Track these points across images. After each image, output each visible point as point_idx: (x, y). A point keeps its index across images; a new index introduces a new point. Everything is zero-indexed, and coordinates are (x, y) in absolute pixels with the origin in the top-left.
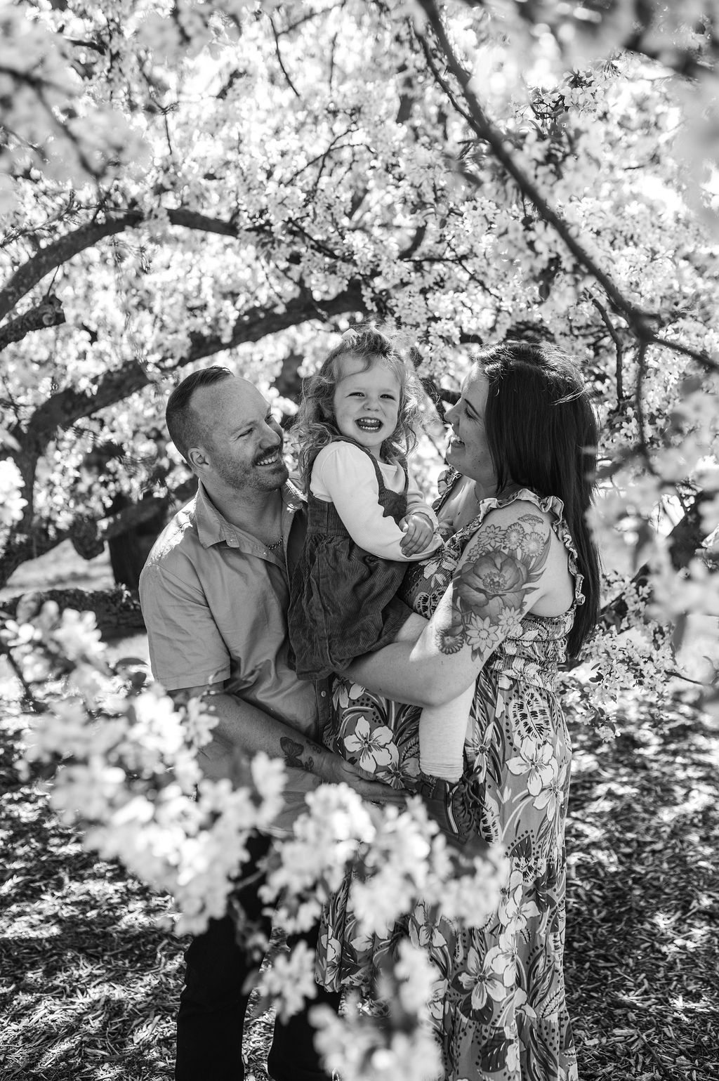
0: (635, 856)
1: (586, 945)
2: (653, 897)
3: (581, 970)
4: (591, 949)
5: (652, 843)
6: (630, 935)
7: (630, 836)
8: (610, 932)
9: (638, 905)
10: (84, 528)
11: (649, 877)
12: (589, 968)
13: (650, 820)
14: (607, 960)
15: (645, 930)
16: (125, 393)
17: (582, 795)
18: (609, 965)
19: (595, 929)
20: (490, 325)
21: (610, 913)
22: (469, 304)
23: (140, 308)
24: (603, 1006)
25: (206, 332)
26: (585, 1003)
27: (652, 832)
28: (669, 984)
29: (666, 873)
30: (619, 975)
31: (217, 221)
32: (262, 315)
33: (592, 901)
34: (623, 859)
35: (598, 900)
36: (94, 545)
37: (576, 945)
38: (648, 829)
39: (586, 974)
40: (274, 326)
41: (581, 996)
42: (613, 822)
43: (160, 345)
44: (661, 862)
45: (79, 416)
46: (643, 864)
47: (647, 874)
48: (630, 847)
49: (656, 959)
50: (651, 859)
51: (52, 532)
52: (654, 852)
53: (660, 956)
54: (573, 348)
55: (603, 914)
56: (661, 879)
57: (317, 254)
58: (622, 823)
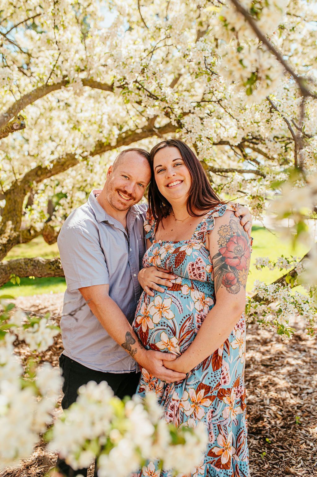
0: (299, 395)
1: (273, 440)
2: (307, 416)
3: (269, 453)
4: (275, 442)
5: (307, 389)
6: (295, 436)
7: (296, 384)
8: (285, 434)
9: (299, 420)
10: (48, 230)
11: (305, 406)
12: (274, 452)
13: (306, 377)
14: (283, 449)
15: (302, 434)
16: (66, 168)
17: (274, 363)
18: (283, 451)
19: (277, 432)
20: (234, 135)
21: (286, 424)
22: (224, 125)
23: (74, 129)
24: (280, 473)
25: (104, 140)
26: (271, 470)
27: (307, 383)
28: (313, 463)
29: (313, 405)
30: (289, 457)
31: (105, 84)
32: (130, 133)
33: (277, 417)
34: (293, 396)
35: (279, 416)
36: (53, 238)
37: (267, 440)
38: (305, 382)
39: (272, 455)
40: (136, 139)
41: (269, 467)
42: (289, 377)
43: (81, 145)
44: (311, 399)
45: (44, 178)
46: (302, 399)
47: (304, 404)
48: (297, 390)
49: (307, 449)
50: (306, 397)
51: (32, 232)
52: (308, 393)
53: (309, 447)
54: (274, 147)
55: (282, 424)
56: (311, 407)
57: (150, 99)
58: (293, 378)
